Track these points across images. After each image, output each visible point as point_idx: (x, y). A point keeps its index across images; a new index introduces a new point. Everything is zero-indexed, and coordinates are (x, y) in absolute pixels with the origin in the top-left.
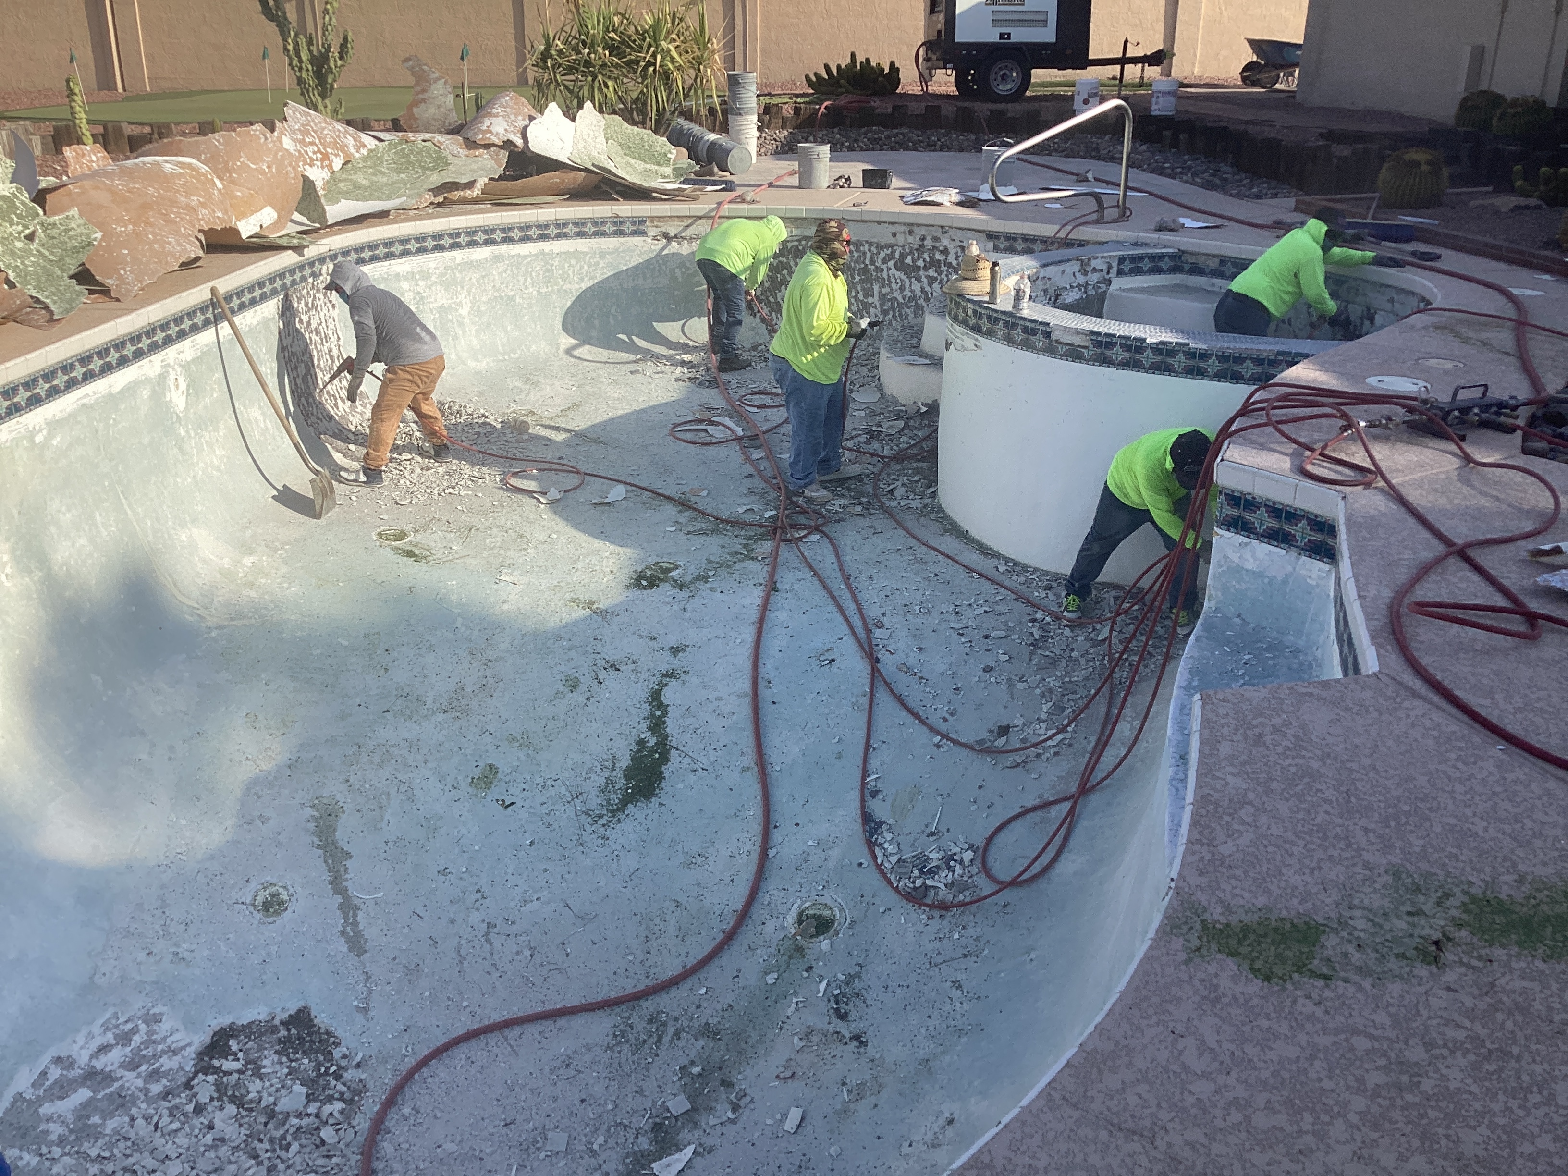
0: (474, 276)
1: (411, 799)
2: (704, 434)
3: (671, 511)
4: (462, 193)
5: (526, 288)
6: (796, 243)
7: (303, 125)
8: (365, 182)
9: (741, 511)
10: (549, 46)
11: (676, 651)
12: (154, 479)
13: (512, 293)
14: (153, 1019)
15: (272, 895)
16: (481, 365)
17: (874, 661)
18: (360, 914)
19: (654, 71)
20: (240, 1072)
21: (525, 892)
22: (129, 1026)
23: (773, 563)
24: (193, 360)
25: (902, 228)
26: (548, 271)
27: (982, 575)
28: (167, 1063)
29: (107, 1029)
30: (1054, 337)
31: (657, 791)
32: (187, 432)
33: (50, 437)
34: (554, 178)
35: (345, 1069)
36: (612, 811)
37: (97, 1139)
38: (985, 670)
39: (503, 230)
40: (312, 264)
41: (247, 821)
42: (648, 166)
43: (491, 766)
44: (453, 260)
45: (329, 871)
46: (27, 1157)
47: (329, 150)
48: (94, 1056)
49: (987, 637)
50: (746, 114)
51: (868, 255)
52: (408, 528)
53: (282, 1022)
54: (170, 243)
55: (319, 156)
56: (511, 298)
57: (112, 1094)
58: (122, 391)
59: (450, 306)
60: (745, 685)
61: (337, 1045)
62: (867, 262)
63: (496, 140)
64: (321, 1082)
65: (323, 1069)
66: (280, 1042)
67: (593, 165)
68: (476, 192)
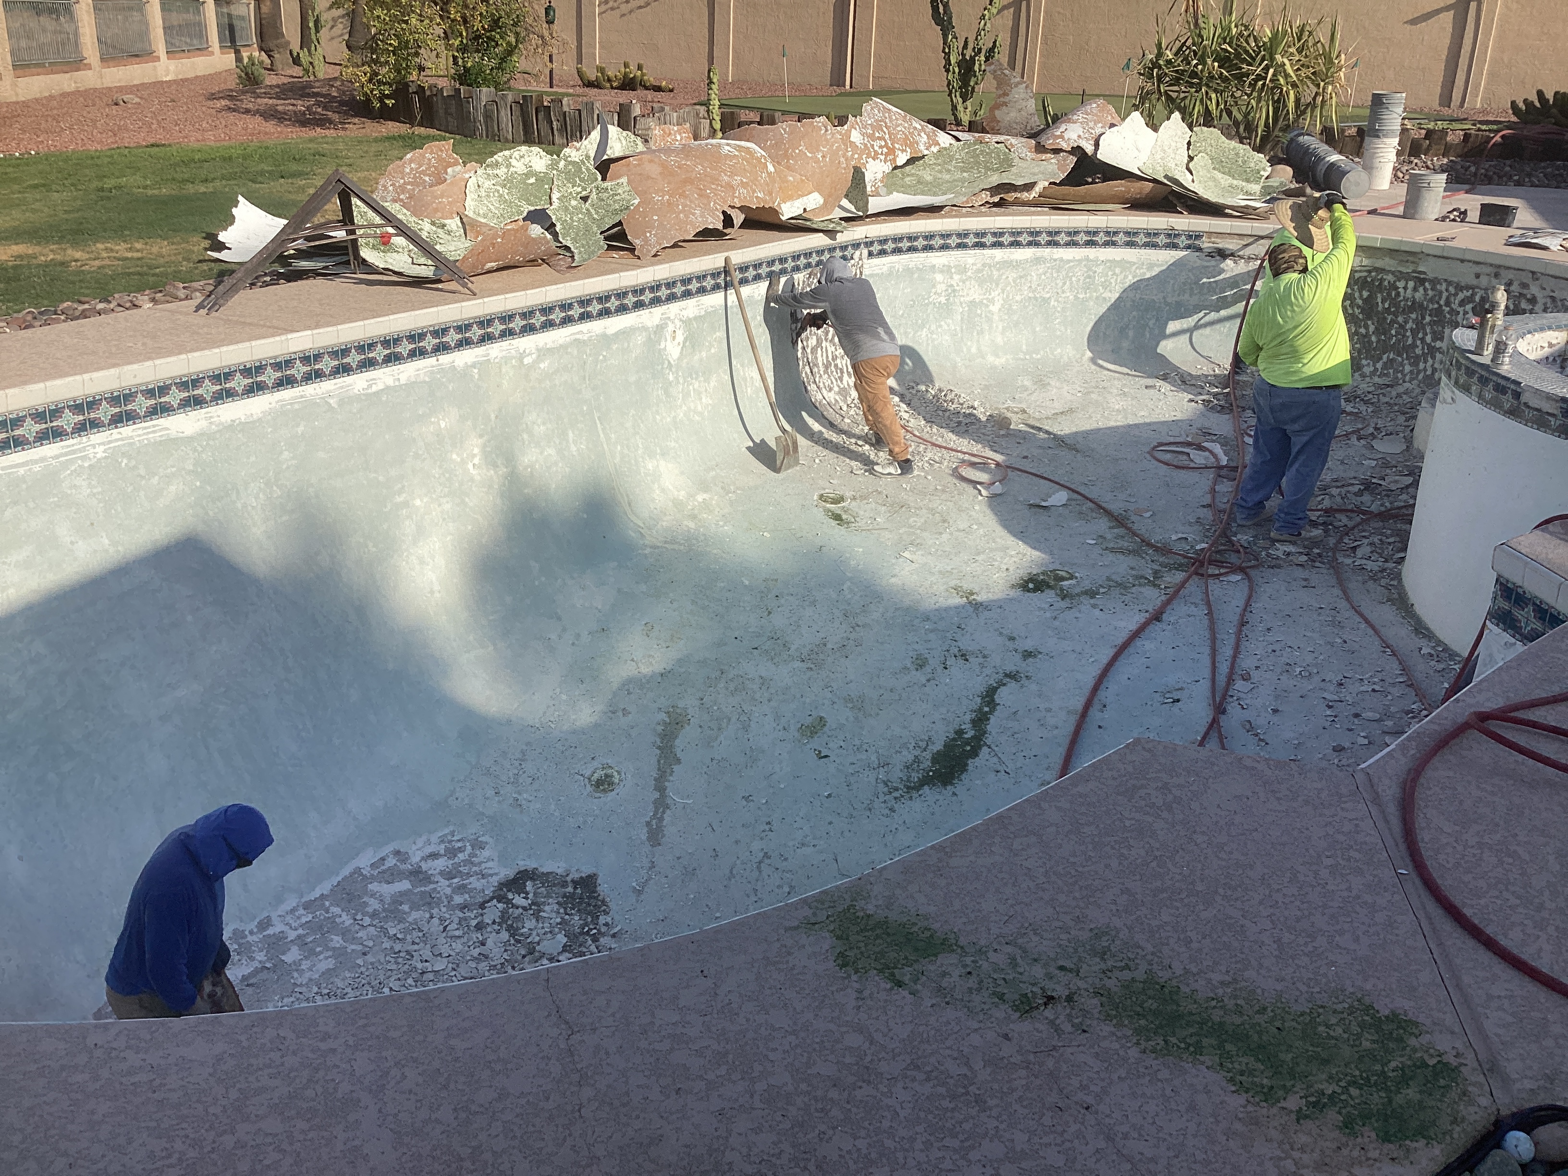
0: (1012, 275)
1: (746, 728)
2: (1185, 457)
3: (1102, 525)
4: (1019, 195)
5: (1063, 292)
6: (1365, 274)
7: (876, 121)
8: (929, 178)
9: (1174, 537)
10: (1160, 55)
11: (1028, 655)
12: (633, 412)
13: (1048, 296)
14: (479, 845)
15: (606, 776)
16: (999, 362)
17: (1220, 709)
18: (668, 812)
19: (1264, 85)
20: (524, 908)
21: (807, 836)
22: (460, 844)
23: (1174, 595)
24: (695, 318)
25: (1489, 270)
26: (1089, 277)
27: (1394, 654)
28: (475, 883)
29: (442, 841)
30: (1523, 399)
31: (956, 781)
32: (677, 378)
33: (539, 359)
34: (1118, 186)
35: (604, 935)
36: (908, 788)
37: (400, 922)
38: (1335, 749)
39: (1050, 233)
40: (844, 248)
41: (613, 711)
42: (1235, 182)
43: (821, 718)
44: (992, 257)
45: (659, 769)
46: (344, 916)
47: (897, 146)
48: (424, 859)
49: (1357, 715)
50: (1385, 136)
51: (1445, 294)
52: (848, 494)
53: (573, 881)
54: (694, 214)
55: (885, 150)
56: (1046, 301)
57: (425, 892)
58: (617, 334)
59: (981, 302)
60: (1078, 703)
61: (606, 913)
62: (1442, 302)
63: (1064, 146)
64: (581, 939)
65: (586, 929)
66: (564, 896)
67: (1166, 177)
68: (1034, 194)
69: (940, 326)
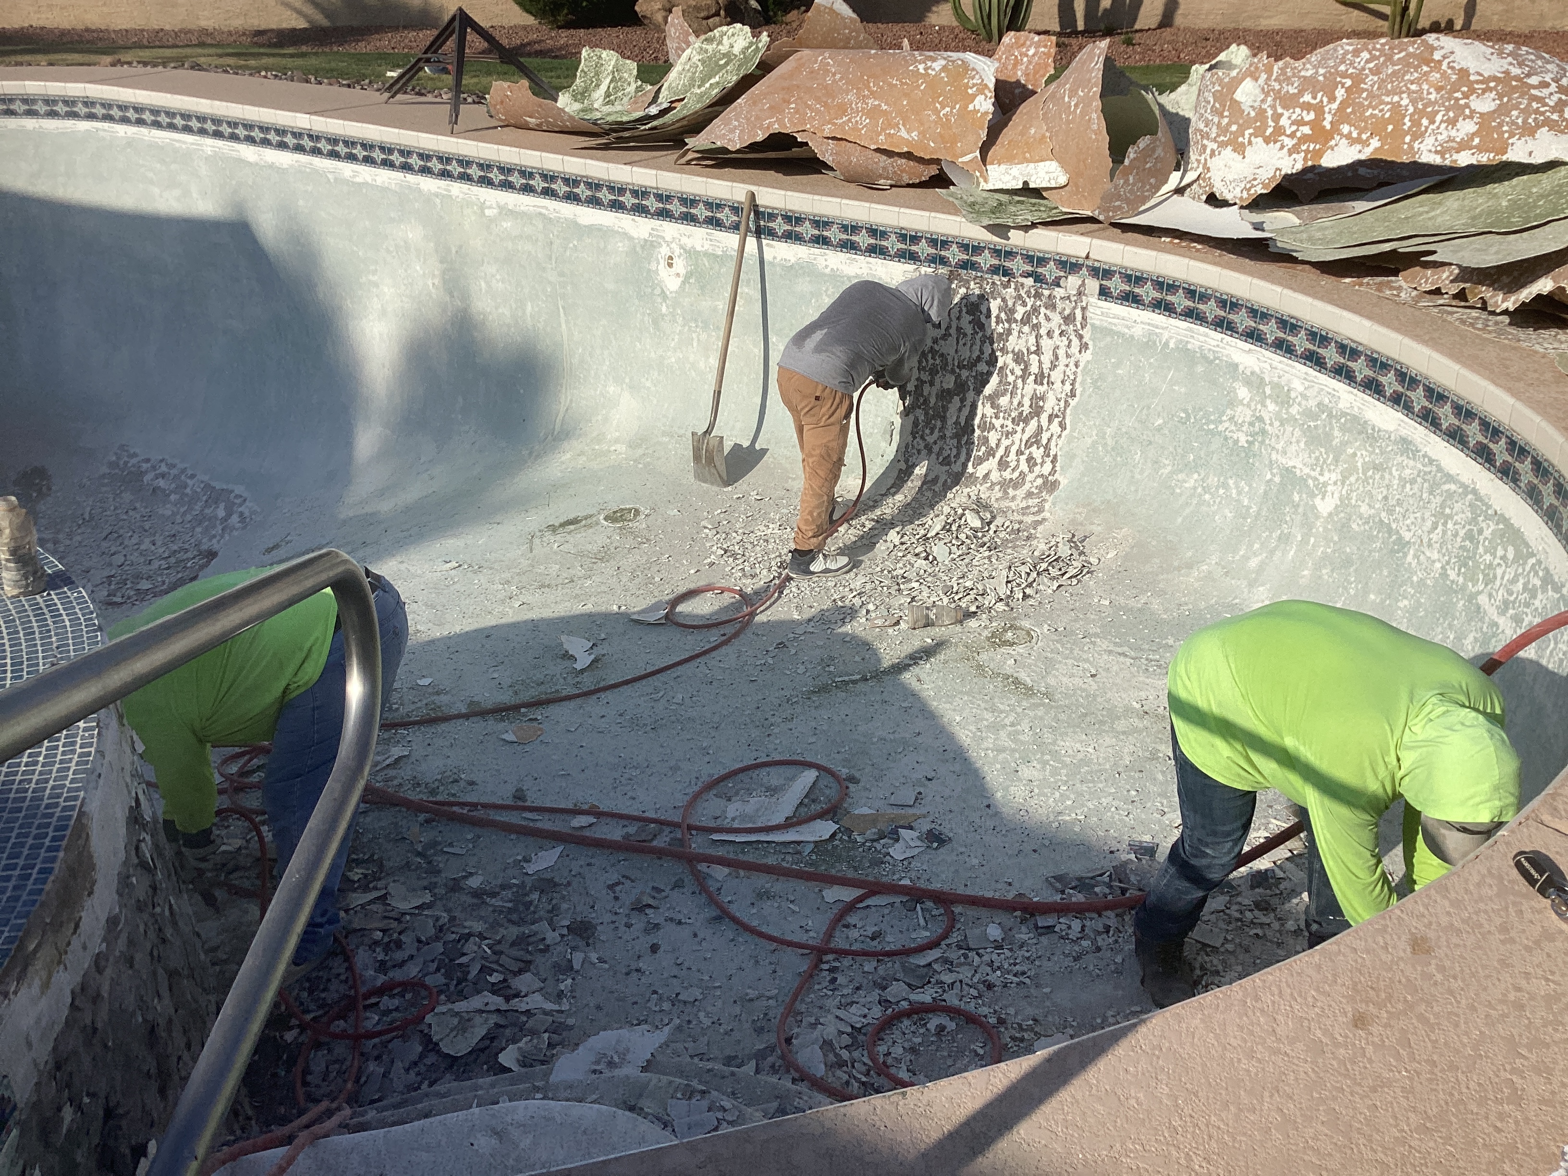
5: (1430, 544)
13: (1406, 536)
26: (1471, 538)
33: (500, 217)
44: (1332, 396)
69: (1225, 486)
